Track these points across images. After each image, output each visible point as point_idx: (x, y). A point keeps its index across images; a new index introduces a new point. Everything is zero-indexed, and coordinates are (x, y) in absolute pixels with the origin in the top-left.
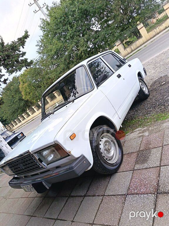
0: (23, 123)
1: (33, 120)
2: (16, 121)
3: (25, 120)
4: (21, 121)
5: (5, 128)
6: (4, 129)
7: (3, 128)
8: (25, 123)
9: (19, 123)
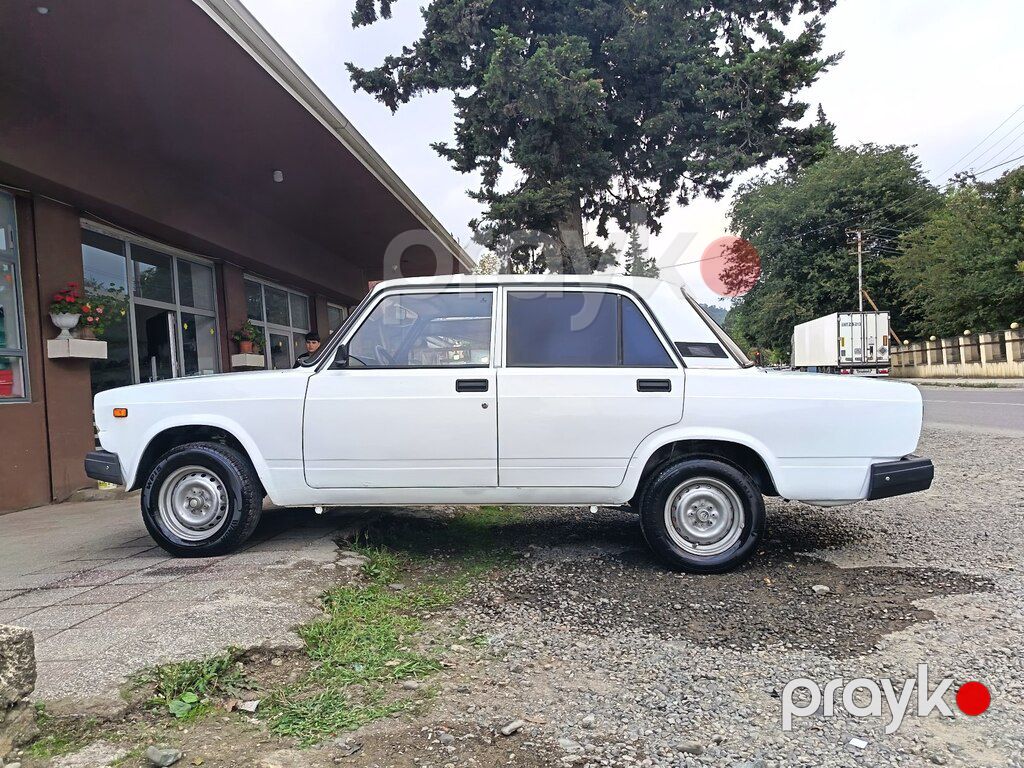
0: (961, 373)
1: (995, 386)
2: (943, 345)
3: (976, 364)
4: (959, 361)
5: (887, 347)
6: (882, 351)
7: (880, 344)
8: (971, 377)
9: (948, 362)
